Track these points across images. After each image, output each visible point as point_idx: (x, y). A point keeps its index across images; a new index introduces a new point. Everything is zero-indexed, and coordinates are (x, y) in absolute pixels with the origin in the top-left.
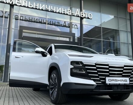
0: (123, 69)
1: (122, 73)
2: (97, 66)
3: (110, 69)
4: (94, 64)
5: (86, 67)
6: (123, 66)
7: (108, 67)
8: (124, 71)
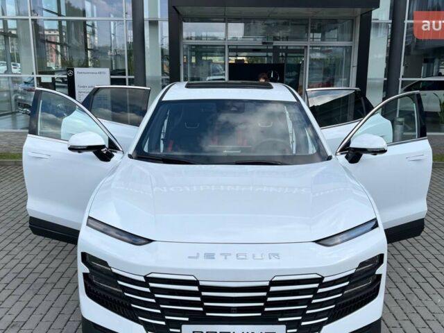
0: (264, 294)
1: (262, 304)
2: (152, 285)
3: (204, 294)
4: (142, 279)
5: (120, 283)
6: (267, 284)
7: (195, 288)
8: (270, 299)
